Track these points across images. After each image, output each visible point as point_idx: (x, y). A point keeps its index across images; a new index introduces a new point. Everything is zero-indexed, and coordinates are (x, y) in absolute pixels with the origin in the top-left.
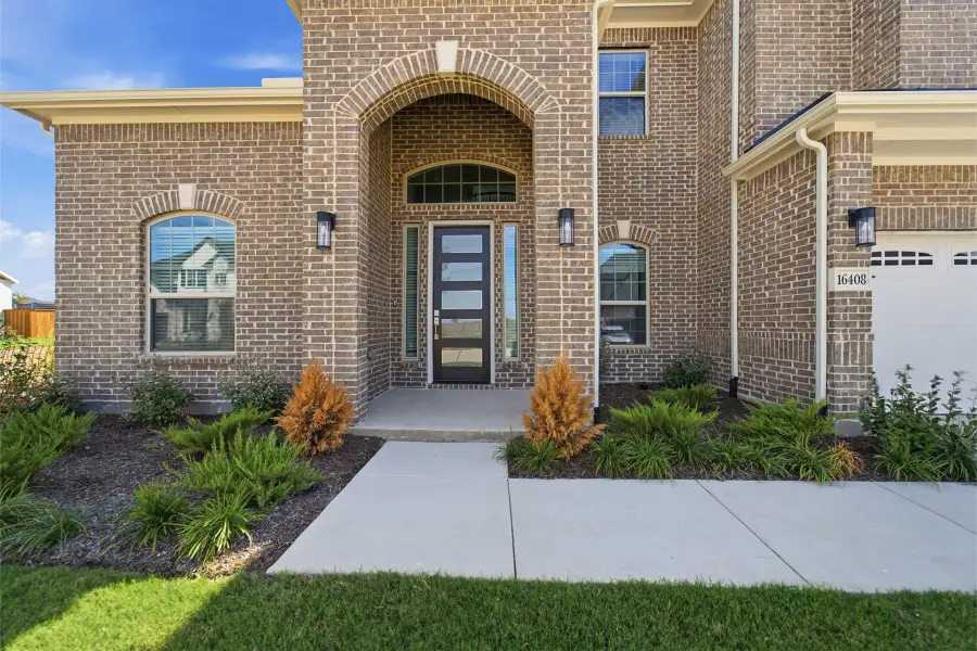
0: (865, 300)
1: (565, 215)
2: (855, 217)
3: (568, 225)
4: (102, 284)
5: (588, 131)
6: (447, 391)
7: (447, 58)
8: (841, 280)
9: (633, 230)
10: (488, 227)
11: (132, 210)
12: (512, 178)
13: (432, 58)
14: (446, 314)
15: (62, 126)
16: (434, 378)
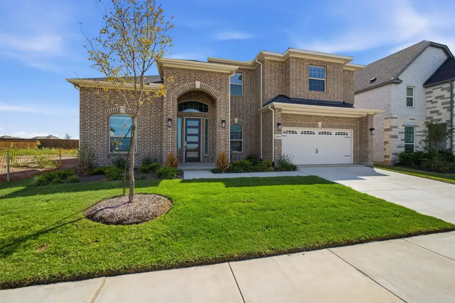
0: (280, 141)
1: (223, 121)
2: (279, 124)
3: (224, 124)
4: (96, 133)
5: (228, 103)
6: (189, 163)
7: (198, 85)
8: (277, 137)
9: (239, 121)
10: (200, 119)
11: (105, 112)
12: (207, 106)
13: (195, 84)
14: (188, 143)
15: (83, 87)
16: (185, 160)
